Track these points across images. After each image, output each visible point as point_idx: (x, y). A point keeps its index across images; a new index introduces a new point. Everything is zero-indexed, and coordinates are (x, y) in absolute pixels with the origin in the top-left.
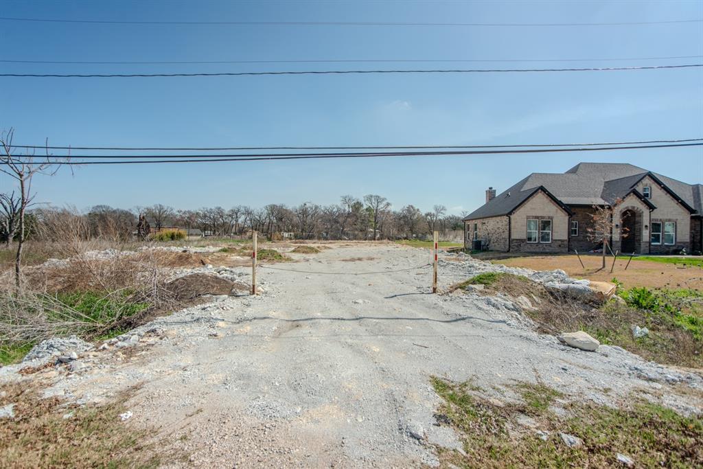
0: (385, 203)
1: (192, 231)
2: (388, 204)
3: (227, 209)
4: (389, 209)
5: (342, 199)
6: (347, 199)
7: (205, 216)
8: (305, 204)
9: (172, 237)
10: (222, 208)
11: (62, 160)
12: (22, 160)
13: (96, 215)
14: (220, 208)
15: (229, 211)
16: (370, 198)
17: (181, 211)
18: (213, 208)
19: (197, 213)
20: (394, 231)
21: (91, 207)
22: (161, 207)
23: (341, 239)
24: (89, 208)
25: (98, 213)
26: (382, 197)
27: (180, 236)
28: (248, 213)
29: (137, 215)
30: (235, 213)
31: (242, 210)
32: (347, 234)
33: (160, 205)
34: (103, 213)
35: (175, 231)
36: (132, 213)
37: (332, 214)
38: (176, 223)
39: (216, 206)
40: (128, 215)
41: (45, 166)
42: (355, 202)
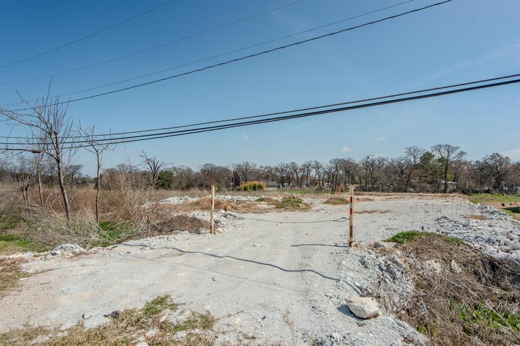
0: (457, 152)
1: (270, 183)
2: (462, 153)
3: (300, 164)
4: (464, 158)
5: (406, 150)
6: (412, 151)
7: (283, 170)
8: (368, 157)
9: (254, 188)
10: (296, 163)
11: (119, 141)
12: (99, 142)
13: (205, 171)
14: (294, 163)
15: (302, 166)
16: (438, 148)
17: (263, 167)
18: (288, 163)
19: (277, 168)
20: (470, 184)
21: (202, 165)
22: (247, 164)
23: (405, 191)
24: (201, 165)
25: (207, 169)
26: (453, 145)
27: (260, 187)
28: (317, 167)
29: (232, 170)
30: (307, 167)
31: (313, 163)
32: (414, 187)
33: (247, 162)
34: (210, 169)
35: (257, 183)
36: (229, 169)
37: (400, 165)
38: (259, 175)
39: (291, 161)
40: (225, 170)
41: (110, 145)
42: (425, 152)
